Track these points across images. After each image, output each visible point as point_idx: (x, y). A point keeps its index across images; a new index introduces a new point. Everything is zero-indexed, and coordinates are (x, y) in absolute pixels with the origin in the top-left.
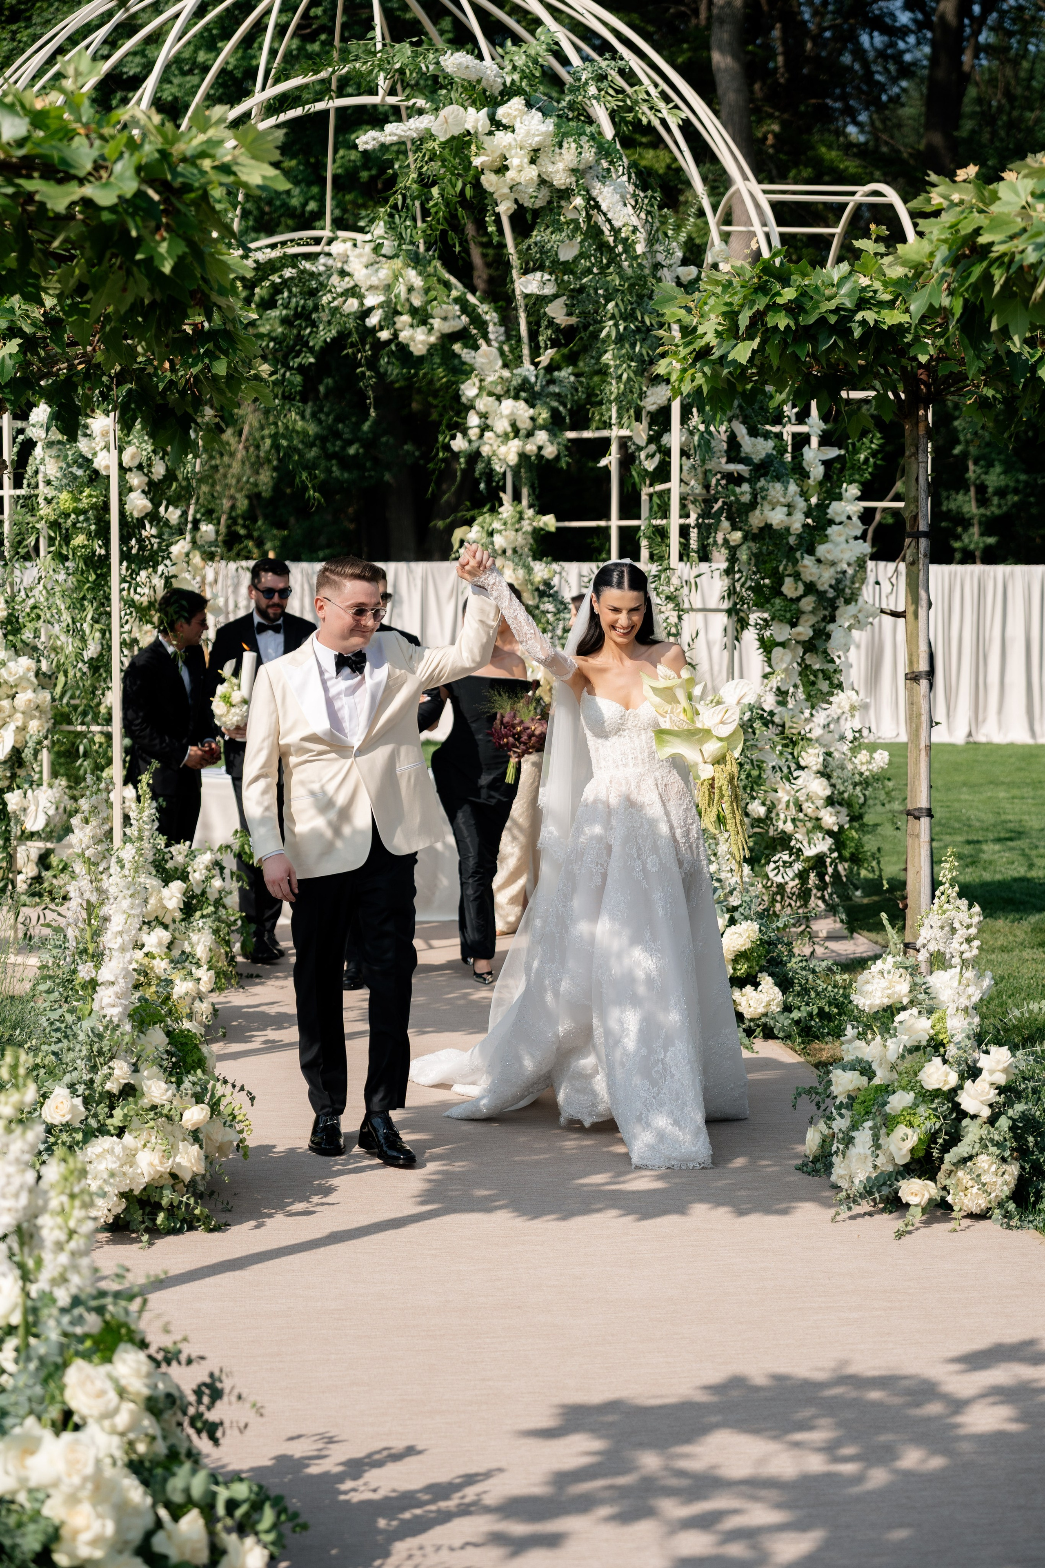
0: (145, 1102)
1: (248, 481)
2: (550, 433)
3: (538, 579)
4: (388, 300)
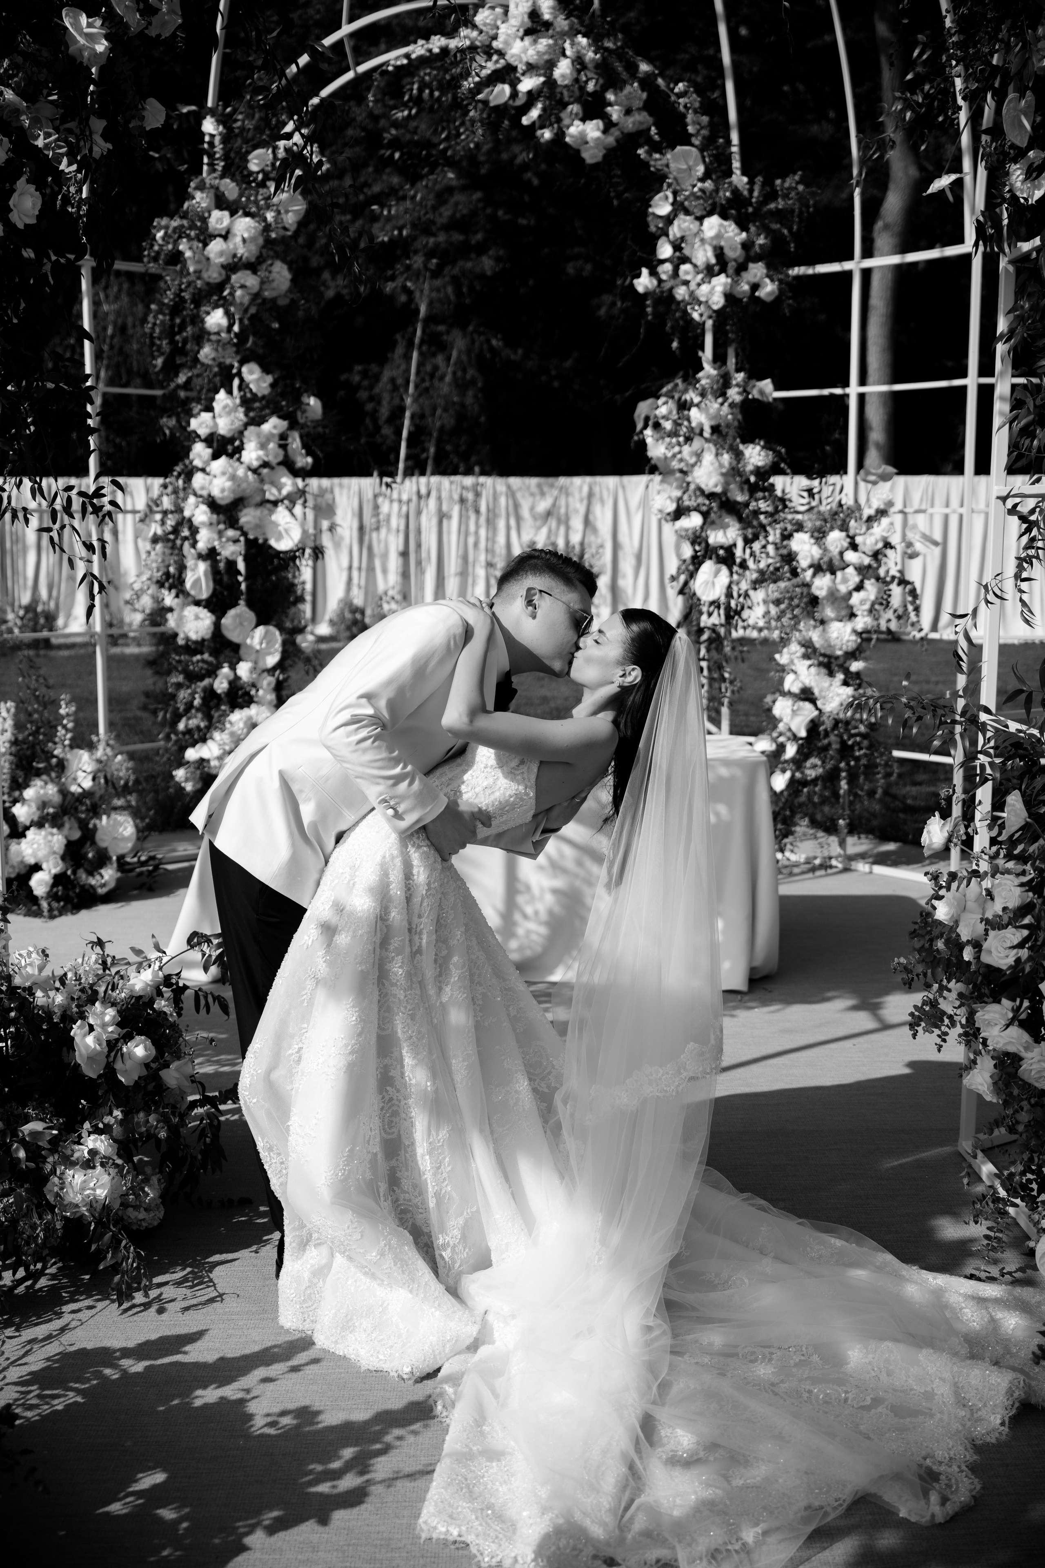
2: (769, 266)
3: (750, 468)
4: (550, 83)
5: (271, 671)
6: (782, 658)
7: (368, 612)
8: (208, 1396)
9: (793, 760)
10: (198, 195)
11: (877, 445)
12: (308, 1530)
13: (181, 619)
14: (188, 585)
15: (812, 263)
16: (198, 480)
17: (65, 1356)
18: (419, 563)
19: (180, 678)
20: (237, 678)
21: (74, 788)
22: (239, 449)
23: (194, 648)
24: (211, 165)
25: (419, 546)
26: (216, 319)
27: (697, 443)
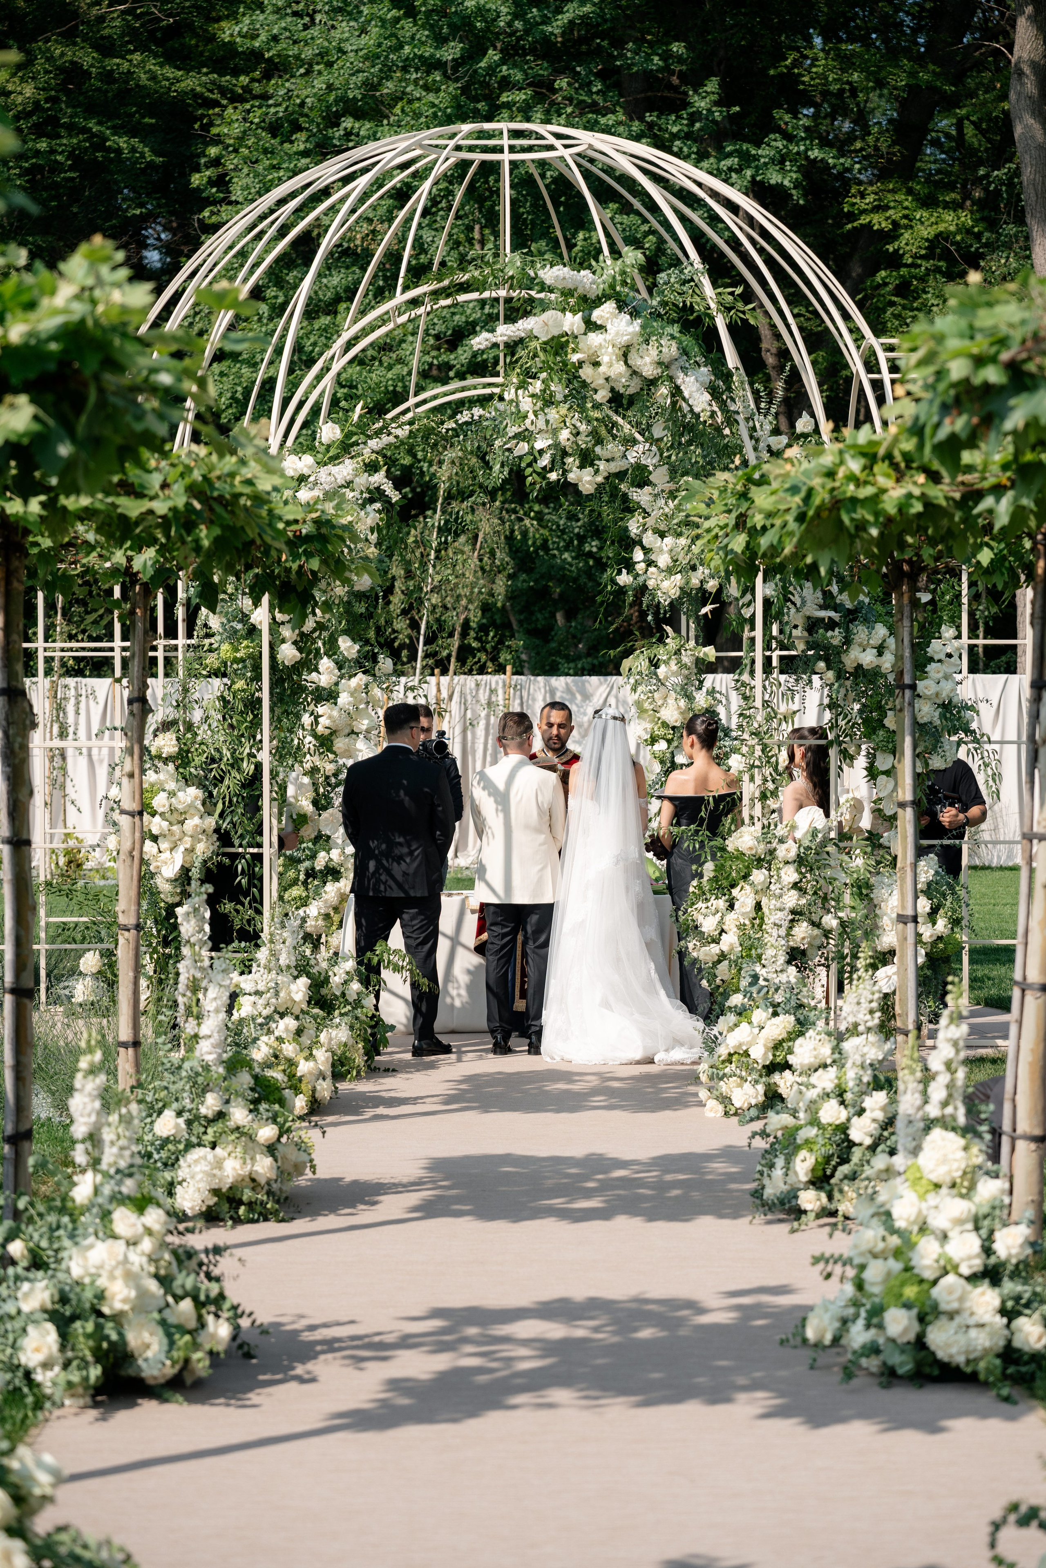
0: (231, 1124)
1: (480, 592)
4: (556, 443)
20: (331, 860)
22: (336, 696)
27: (663, 691)
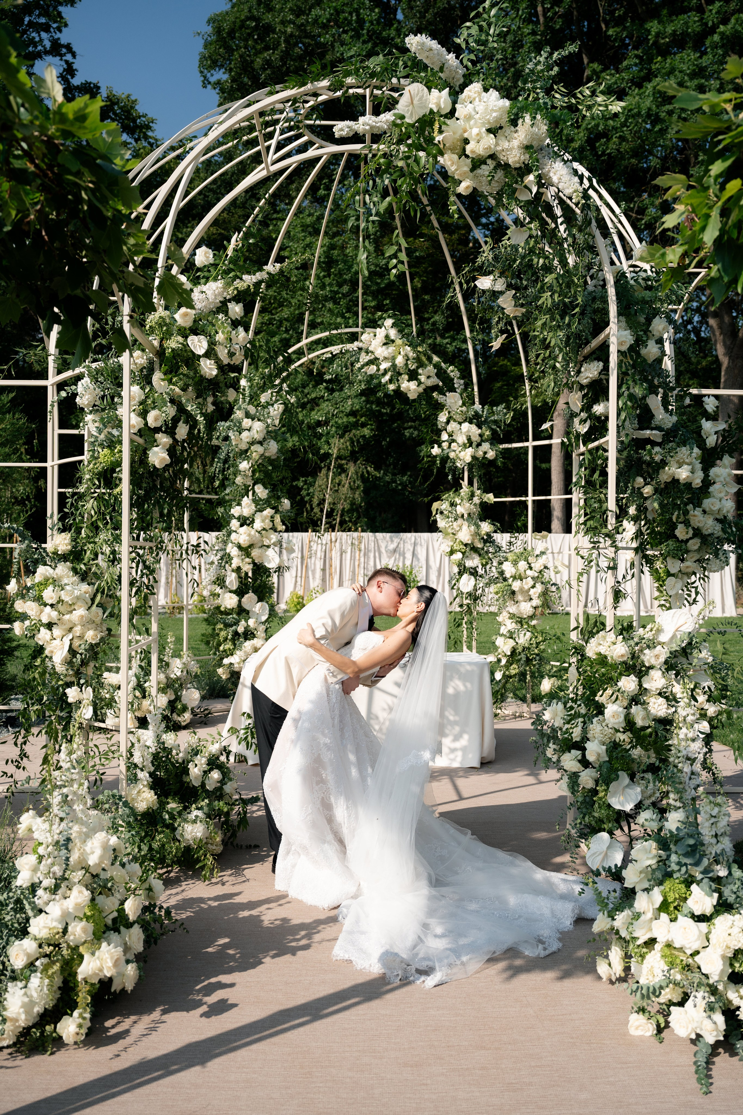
1: (349, 497)
2: (491, 444)
3: (483, 532)
4: (394, 366)
5: (263, 623)
6: (500, 619)
7: (306, 598)
8: (245, 914)
9: (505, 666)
10: (238, 412)
11: (558, 518)
12: (288, 957)
13: (223, 598)
14: (227, 583)
15: (510, 442)
16: (233, 536)
17: (184, 900)
18: (331, 574)
19: (222, 626)
20: (248, 626)
21: (173, 676)
22: (253, 521)
23: (228, 612)
24: (244, 398)
25: (331, 566)
26: (244, 465)
27: (460, 521)
